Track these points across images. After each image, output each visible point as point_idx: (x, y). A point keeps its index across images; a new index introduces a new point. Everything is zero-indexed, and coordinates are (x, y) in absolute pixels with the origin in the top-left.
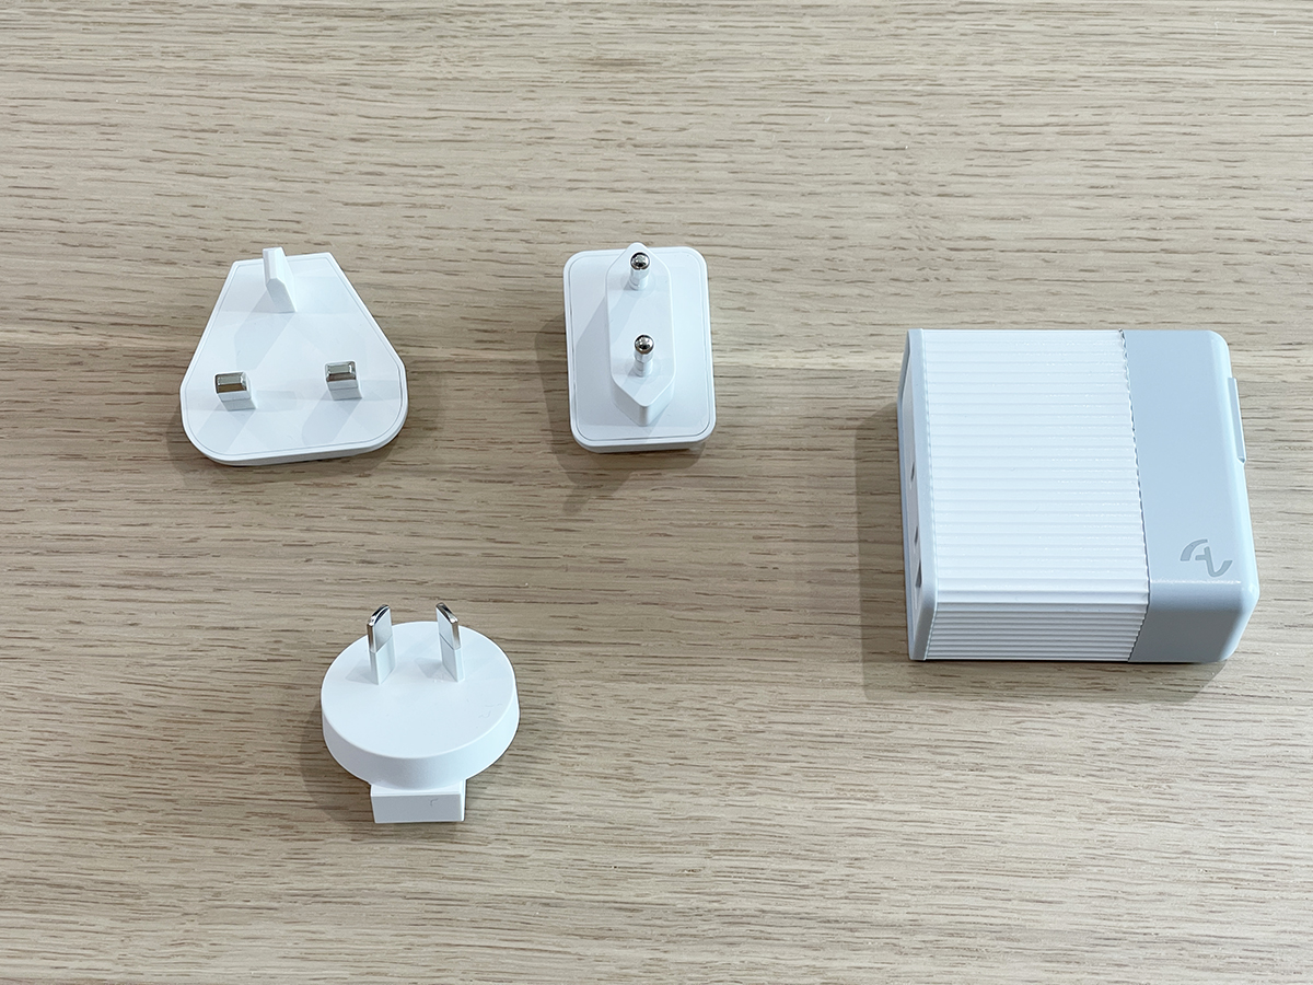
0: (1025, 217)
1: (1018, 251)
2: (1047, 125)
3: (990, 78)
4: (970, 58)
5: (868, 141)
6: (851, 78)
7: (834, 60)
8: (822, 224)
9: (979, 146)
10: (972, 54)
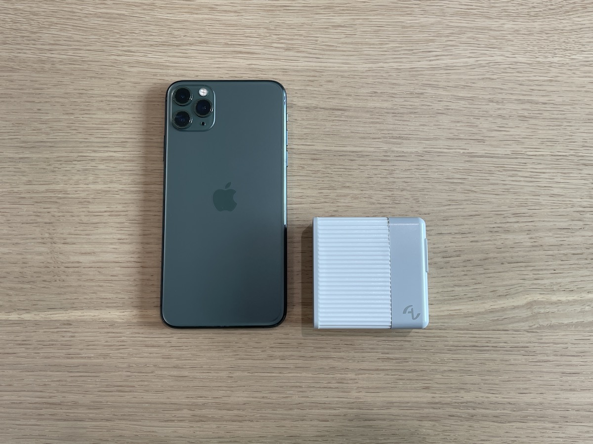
0: (94, 253)
1: (90, 268)
2: (105, 212)
3: (87, 190)
4: (80, 181)
5: (39, 220)
6: (35, 191)
7: (29, 183)
8: (20, 257)
9: (80, 222)
10: (81, 180)
